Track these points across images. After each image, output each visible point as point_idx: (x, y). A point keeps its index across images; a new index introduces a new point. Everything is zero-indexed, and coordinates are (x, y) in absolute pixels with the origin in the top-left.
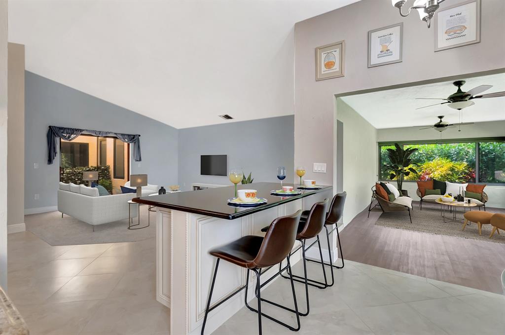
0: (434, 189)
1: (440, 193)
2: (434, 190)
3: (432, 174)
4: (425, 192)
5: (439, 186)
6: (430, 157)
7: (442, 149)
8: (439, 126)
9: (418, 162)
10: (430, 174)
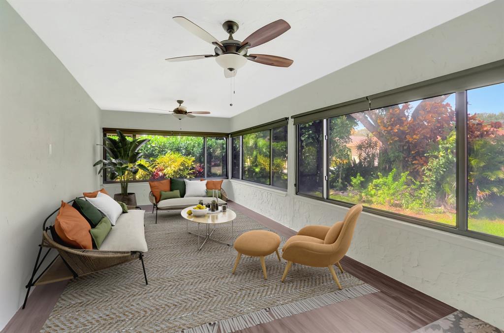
0: (171, 190)
1: (180, 196)
2: (171, 192)
3: (165, 171)
4: (161, 196)
5: (177, 186)
6: (162, 151)
7: (173, 142)
8: (178, 111)
9: (150, 156)
10: (164, 170)
